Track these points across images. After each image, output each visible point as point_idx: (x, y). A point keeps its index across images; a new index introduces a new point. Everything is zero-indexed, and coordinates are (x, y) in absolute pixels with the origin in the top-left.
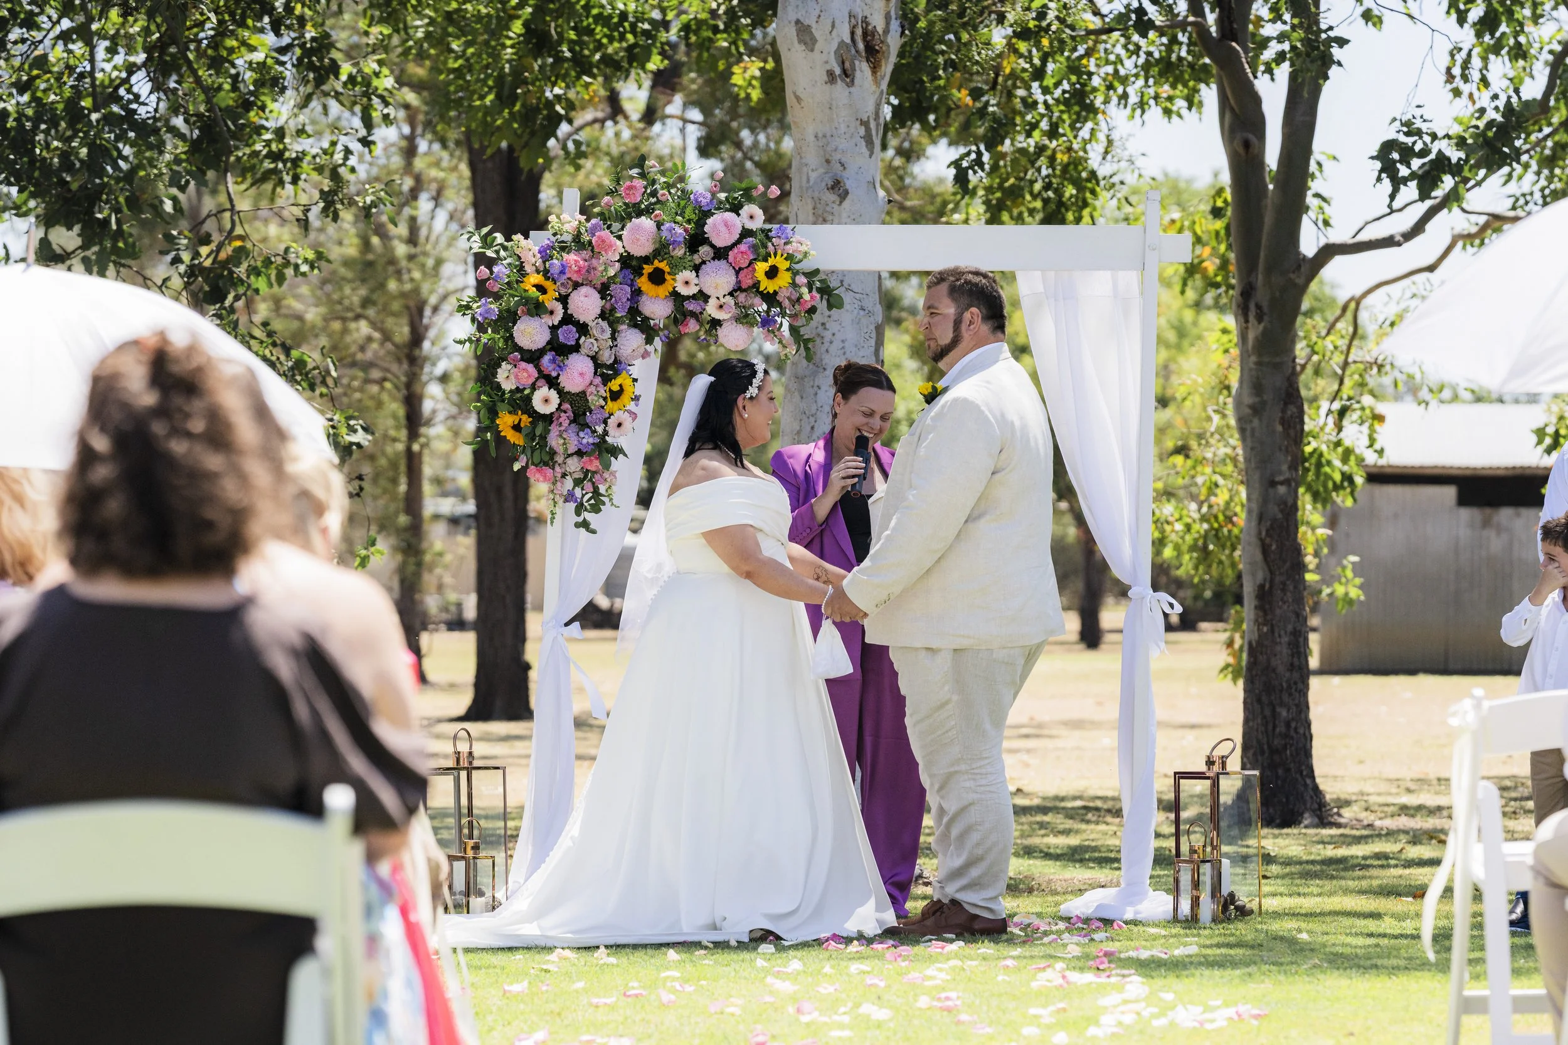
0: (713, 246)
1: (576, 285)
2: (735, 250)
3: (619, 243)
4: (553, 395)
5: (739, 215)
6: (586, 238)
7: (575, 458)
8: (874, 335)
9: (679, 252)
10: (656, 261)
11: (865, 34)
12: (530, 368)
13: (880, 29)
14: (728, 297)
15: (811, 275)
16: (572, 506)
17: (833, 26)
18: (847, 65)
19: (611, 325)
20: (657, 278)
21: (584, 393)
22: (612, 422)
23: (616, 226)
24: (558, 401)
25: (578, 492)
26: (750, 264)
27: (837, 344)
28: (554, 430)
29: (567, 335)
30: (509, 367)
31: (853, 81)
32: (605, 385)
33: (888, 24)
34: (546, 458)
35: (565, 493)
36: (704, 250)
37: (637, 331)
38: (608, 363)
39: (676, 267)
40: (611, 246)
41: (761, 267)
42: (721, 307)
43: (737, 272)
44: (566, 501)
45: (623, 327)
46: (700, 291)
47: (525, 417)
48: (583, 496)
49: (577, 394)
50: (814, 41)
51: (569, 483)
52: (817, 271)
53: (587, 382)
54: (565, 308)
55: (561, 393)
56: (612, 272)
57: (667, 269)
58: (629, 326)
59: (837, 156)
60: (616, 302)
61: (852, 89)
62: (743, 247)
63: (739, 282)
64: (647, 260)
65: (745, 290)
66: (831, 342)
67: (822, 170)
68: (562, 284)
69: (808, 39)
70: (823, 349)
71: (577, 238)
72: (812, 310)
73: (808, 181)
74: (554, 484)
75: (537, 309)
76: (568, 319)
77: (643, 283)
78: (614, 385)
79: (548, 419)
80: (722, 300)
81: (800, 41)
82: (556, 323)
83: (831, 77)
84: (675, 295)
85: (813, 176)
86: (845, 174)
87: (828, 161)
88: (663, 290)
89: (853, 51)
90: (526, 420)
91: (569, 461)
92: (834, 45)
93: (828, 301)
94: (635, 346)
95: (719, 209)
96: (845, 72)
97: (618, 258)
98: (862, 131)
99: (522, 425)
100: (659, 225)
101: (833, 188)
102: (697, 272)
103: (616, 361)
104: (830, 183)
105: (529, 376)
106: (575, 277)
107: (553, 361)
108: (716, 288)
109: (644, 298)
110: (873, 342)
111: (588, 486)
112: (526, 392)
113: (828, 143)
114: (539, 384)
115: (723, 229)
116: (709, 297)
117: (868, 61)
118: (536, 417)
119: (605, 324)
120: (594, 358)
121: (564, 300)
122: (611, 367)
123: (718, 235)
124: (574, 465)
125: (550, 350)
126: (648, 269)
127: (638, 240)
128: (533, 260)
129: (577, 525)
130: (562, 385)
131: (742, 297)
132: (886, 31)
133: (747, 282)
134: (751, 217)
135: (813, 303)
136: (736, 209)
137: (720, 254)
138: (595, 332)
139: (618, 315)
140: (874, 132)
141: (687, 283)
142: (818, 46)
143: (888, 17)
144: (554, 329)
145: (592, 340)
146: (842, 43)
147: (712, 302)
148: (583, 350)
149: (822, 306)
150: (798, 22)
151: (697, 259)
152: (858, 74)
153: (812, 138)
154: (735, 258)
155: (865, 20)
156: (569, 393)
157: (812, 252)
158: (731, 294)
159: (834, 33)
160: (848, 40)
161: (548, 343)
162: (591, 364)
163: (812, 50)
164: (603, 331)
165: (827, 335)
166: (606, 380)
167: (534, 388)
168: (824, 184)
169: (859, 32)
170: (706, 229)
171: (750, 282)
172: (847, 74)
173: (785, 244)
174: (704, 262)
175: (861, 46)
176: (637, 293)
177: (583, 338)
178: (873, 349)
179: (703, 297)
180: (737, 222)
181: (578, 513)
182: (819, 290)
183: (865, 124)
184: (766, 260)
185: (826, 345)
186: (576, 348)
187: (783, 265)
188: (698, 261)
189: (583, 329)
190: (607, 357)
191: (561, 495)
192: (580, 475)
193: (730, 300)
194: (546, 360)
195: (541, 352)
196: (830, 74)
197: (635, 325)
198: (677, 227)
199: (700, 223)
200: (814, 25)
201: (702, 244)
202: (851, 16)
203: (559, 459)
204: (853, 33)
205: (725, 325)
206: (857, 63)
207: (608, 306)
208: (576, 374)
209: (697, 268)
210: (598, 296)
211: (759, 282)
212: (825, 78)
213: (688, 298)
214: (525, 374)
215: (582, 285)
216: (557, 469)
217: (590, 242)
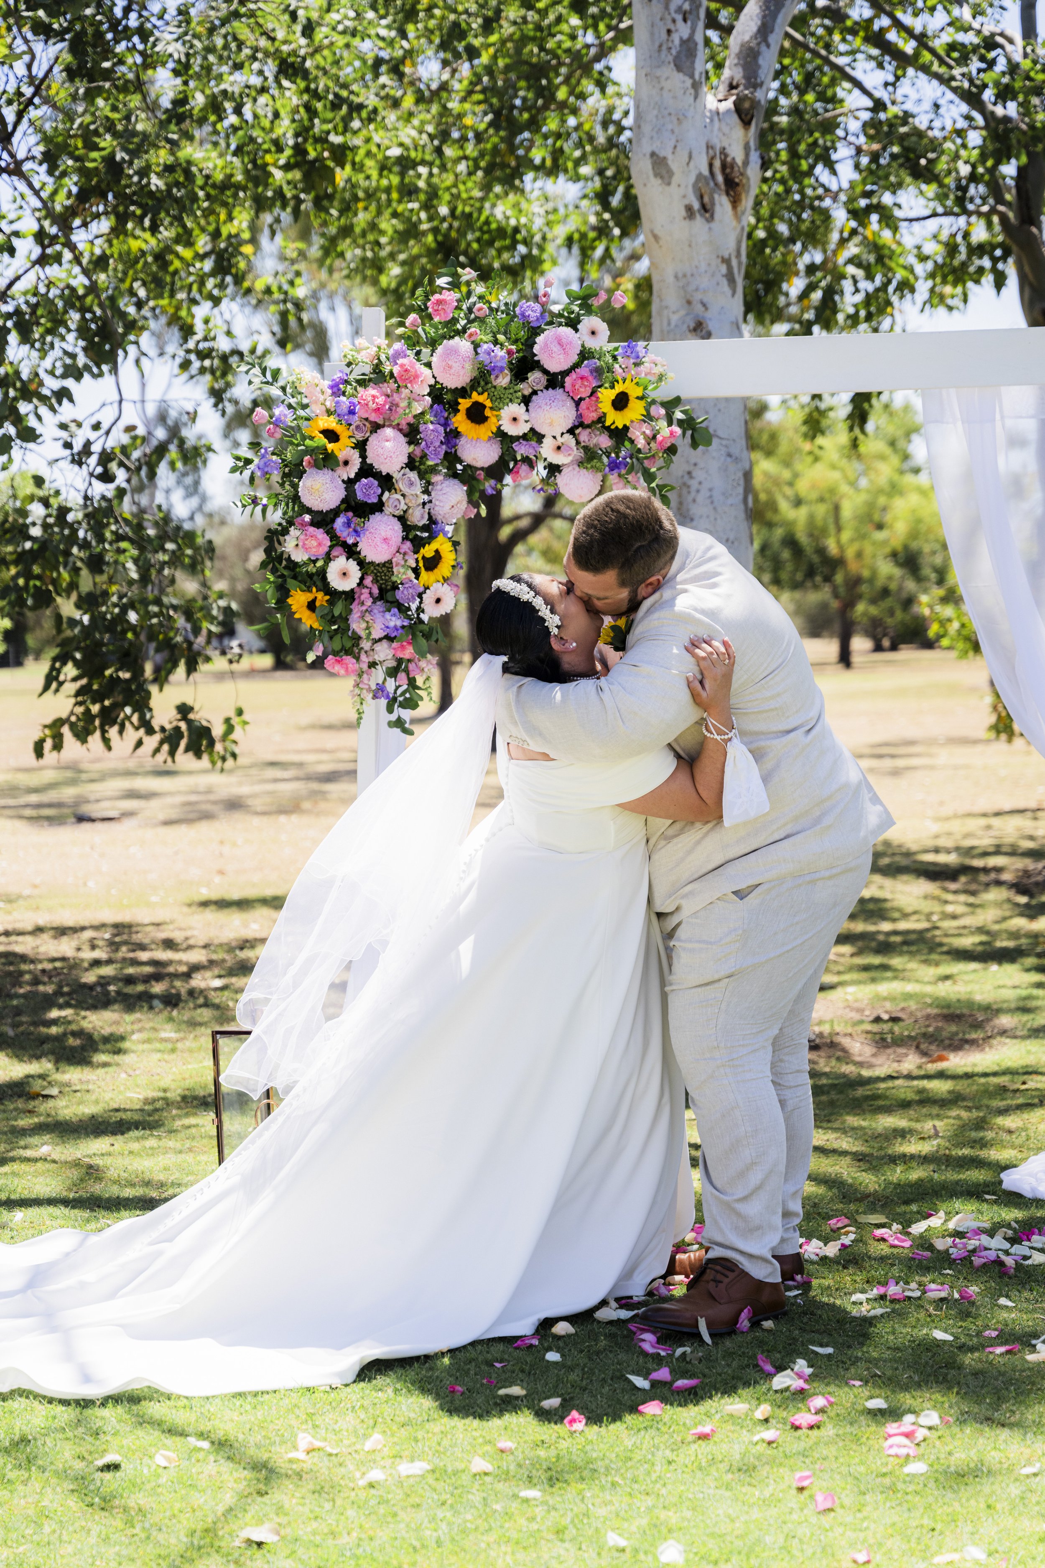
0: (545, 372)
1: (376, 427)
2: (573, 375)
3: (426, 371)
4: (353, 567)
5: (577, 330)
6: (387, 368)
7: (385, 643)
8: (742, 482)
9: (504, 380)
10: (475, 394)
11: (724, 166)
12: (320, 534)
13: (739, 161)
14: (568, 437)
15: (671, 405)
16: (383, 702)
17: (690, 157)
18: (706, 199)
19: (421, 476)
20: (477, 415)
21: (390, 562)
22: (428, 597)
23: (426, 351)
24: (359, 574)
25: (391, 685)
26: (593, 393)
27: (704, 493)
28: (356, 610)
29: (367, 490)
30: (298, 533)
31: (712, 216)
32: (416, 552)
33: (747, 155)
34: (348, 644)
35: (374, 687)
36: (535, 378)
37: (456, 481)
38: (420, 524)
39: (500, 400)
40: (416, 376)
41: (607, 395)
42: (559, 448)
43: (578, 403)
44: (375, 697)
45: (436, 479)
46: (532, 430)
47: (320, 595)
48: (397, 688)
49: (384, 564)
50: (670, 173)
51: (378, 675)
52: (676, 401)
53: (394, 549)
54: (363, 456)
55: (361, 563)
56: (417, 408)
57: (488, 404)
58: (447, 476)
59: (698, 296)
60: (428, 447)
61: (713, 225)
62: (583, 371)
63: (580, 416)
64: (463, 392)
65: (589, 426)
66: (698, 491)
67: (682, 312)
68: (358, 427)
69: (664, 172)
70: (690, 498)
71: (377, 369)
72: (672, 450)
73: (669, 324)
74: (360, 676)
75: (327, 461)
76: (366, 470)
77: (460, 421)
78: (428, 551)
79: (350, 596)
80: (560, 440)
81: (656, 175)
82: (352, 476)
83: (690, 212)
84: (501, 434)
85: (675, 318)
86: (708, 315)
87: (689, 302)
88: (485, 431)
89: (712, 184)
90: (321, 598)
91: (378, 647)
92: (692, 178)
93: (692, 436)
94: (453, 502)
95: (551, 323)
96: (704, 208)
97: (428, 390)
98: (724, 269)
99: (318, 604)
100: (476, 346)
101: (695, 330)
102: (527, 405)
103: (432, 520)
104: (692, 325)
105: (320, 544)
106: (373, 417)
107: (348, 524)
108: (551, 424)
109: (462, 441)
110: (741, 490)
111: (402, 676)
112: (320, 564)
113: (688, 284)
114: (334, 553)
115: (556, 348)
116: (543, 436)
117: (728, 194)
118: (334, 595)
119: (413, 476)
120: (402, 519)
121: (361, 446)
122: (425, 528)
123: (551, 356)
124: (384, 653)
125: (346, 510)
126: (464, 404)
127: (450, 367)
128: (322, 398)
129: (391, 724)
130: (363, 554)
131: (584, 435)
132: (746, 163)
133: (592, 416)
134: (593, 333)
135: (673, 441)
136: (573, 324)
137: (554, 381)
138: (401, 485)
139: (430, 463)
140: (736, 270)
141: (515, 419)
142: (675, 180)
143: (747, 147)
144: (350, 483)
145: (398, 496)
146: (700, 176)
147: (548, 442)
148: (388, 509)
149: (684, 445)
150: (653, 154)
151: (525, 389)
152: (718, 209)
153: (671, 279)
154: (573, 386)
155: (723, 152)
156: (372, 563)
157: (670, 375)
158: (571, 431)
159: (692, 164)
160: (706, 172)
161: (343, 501)
162: (398, 526)
163: (669, 184)
164: (411, 484)
165: (694, 484)
166: (418, 544)
167: (328, 558)
168: (685, 327)
169: (717, 164)
170: (536, 349)
171: (594, 416)
172: (706, 209)
173: (636, 365)
174: (535, 393)
175: (720, 178)
176: (453, 435)
177: (387, 494)
178: (741, 497)
179: (535, 436)
180: (575, 340)
181: (390, 710)
182: (680, 423)
183: (726, 261)
184: (612, 387)
185: (693, 494)
186: (379, 507)
187: (634, 392)
188: (527, 392)
189: (387, 482)
190: (418, 517)
191: (369, 690)
192: (393, 664)
193: (569, 440)
194: (340, 522)
195: (335, 513)
196: (689, 209)
197: (454, 475)
198: (497, 349)
199: (529, 344)
200: (670, 157)
201: (532, 369)
202: (709, 147)
203: (366, 645)
204: (711, 165)
205: (565, 471)
206: (716, 196)
207: (418, 452)
208: (378, 540)
209: (526, 401)
210: (403, 440)
211: (605, 414)
212: (683, 213)
213: (517, 438)
214: (315, 543)
215: (383, 426)
216: (363, 657)
217: (391, 374)
